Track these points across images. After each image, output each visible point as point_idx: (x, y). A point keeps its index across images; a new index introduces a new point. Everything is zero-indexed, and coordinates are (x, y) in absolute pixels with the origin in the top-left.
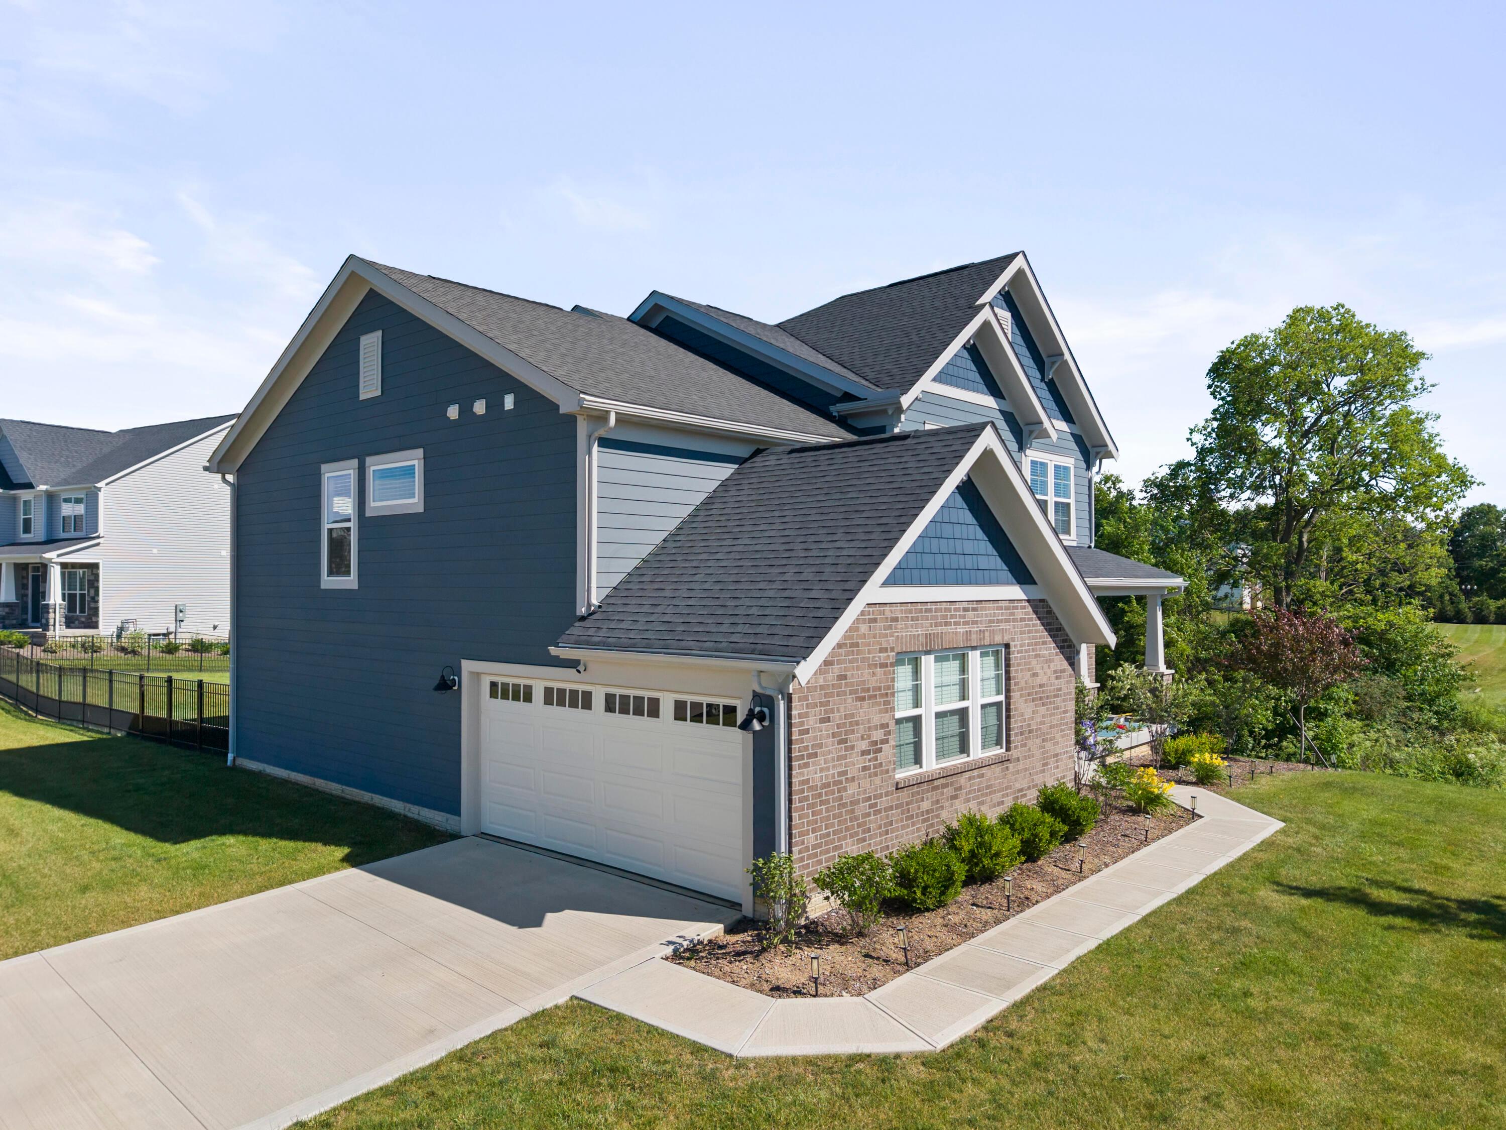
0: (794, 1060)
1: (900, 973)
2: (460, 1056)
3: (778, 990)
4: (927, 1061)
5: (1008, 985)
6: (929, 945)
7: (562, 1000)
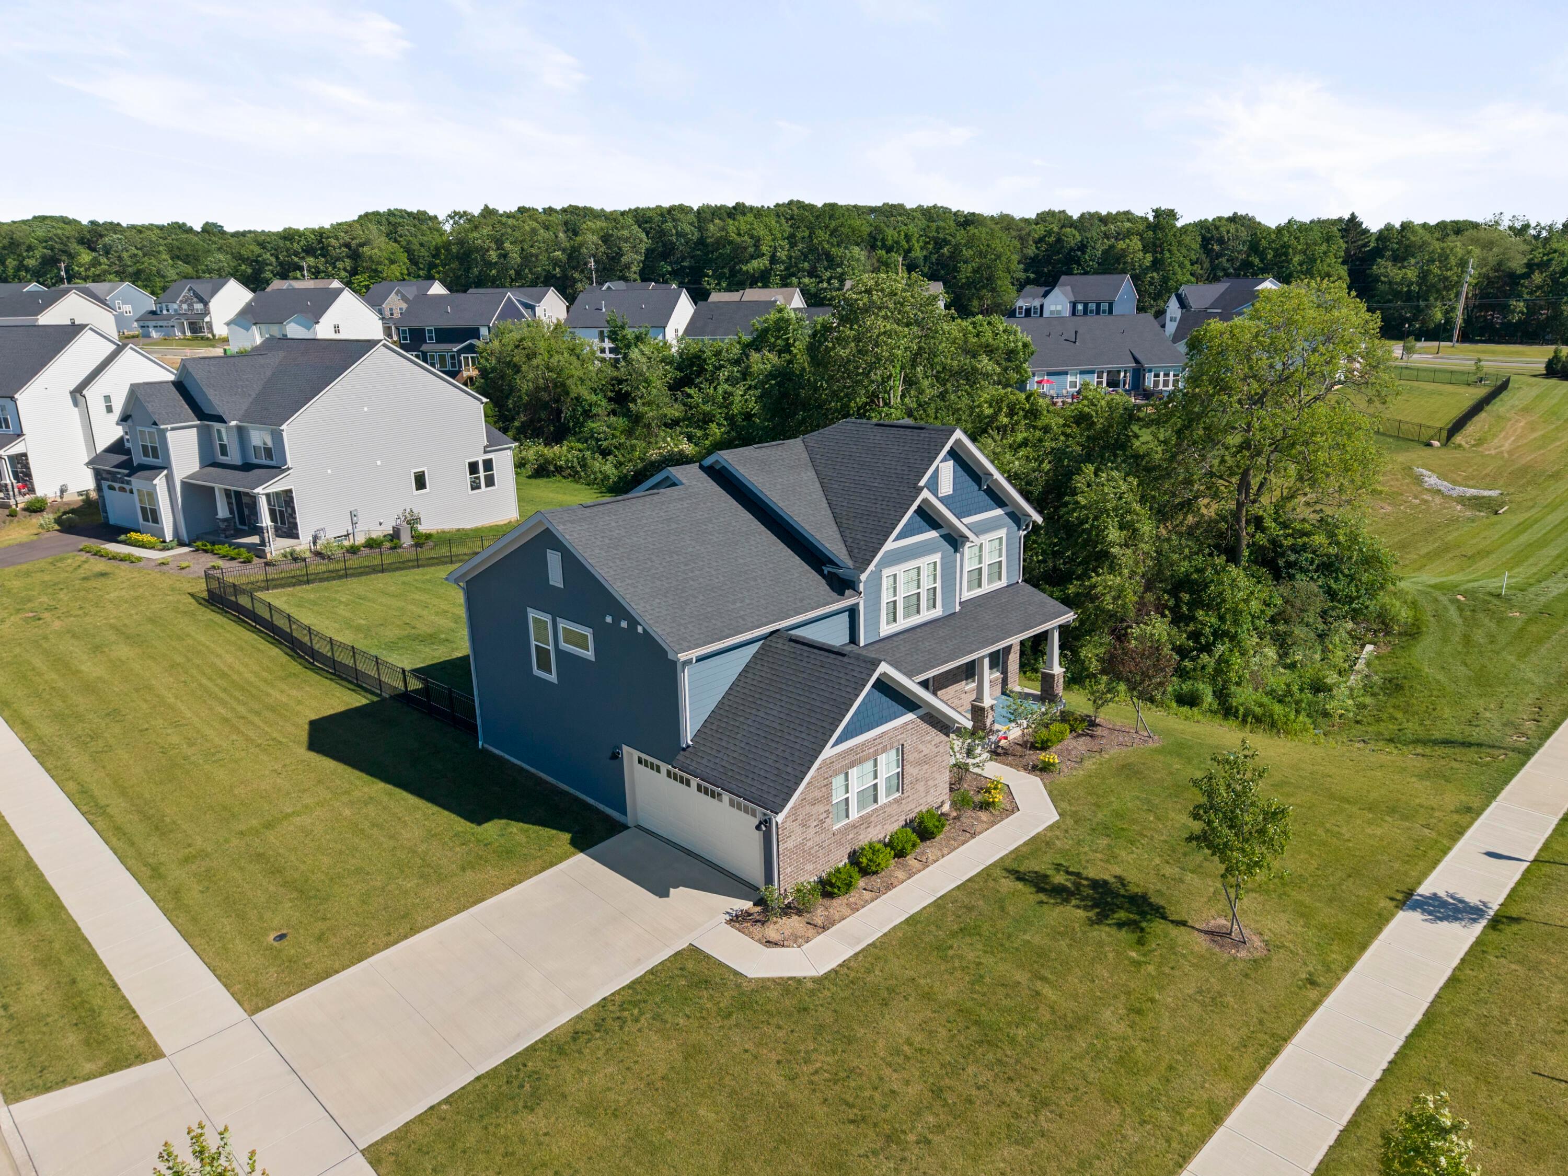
0: (768, 979)
1: (819, 934)
2: (652, 972)
3: (770, 943)
4: (814, 980)
5: (859, 941)
6: (836, 917)
7: (685, 946)
